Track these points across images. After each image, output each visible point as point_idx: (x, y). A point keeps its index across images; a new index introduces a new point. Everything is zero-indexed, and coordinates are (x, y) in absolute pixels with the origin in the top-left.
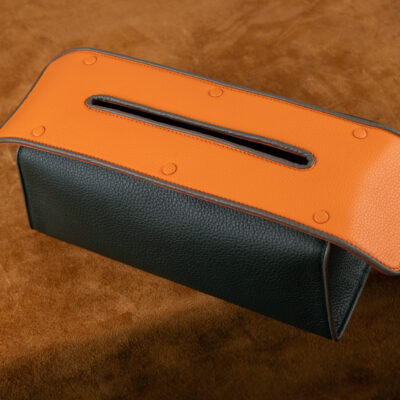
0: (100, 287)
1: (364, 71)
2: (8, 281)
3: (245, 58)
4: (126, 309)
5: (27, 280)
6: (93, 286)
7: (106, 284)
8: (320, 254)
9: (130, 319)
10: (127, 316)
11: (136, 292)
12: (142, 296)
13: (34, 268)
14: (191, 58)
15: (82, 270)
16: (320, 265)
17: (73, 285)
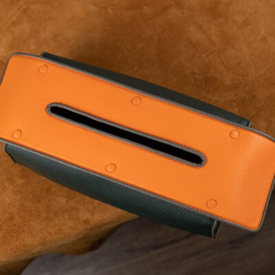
0: (67, 202)
1: (229, 20)
2: (7, 198)
3: (145, 8)
4: (85, 217)
5: (19, 198)
6: (63, 201)
7: (70, 200)
9: (89, 223)
10: (87, 222)
12: (94, 207)
13: (22, 189)
14: (106, 9)
15: (54, 190)
17: (49, 201)
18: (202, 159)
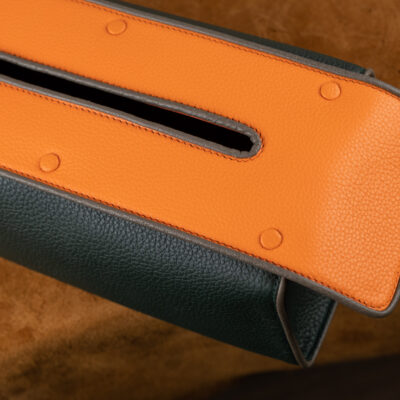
4: (23, 323)
8: (271, 293)
9: (31, 336)
10: (26, 333)
11: (36, 296)
12: (44, 302)
16: (273, 305)
18: (254, 141)
